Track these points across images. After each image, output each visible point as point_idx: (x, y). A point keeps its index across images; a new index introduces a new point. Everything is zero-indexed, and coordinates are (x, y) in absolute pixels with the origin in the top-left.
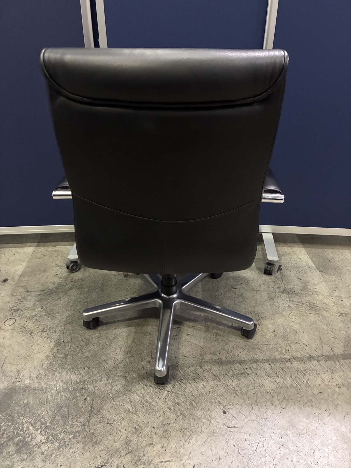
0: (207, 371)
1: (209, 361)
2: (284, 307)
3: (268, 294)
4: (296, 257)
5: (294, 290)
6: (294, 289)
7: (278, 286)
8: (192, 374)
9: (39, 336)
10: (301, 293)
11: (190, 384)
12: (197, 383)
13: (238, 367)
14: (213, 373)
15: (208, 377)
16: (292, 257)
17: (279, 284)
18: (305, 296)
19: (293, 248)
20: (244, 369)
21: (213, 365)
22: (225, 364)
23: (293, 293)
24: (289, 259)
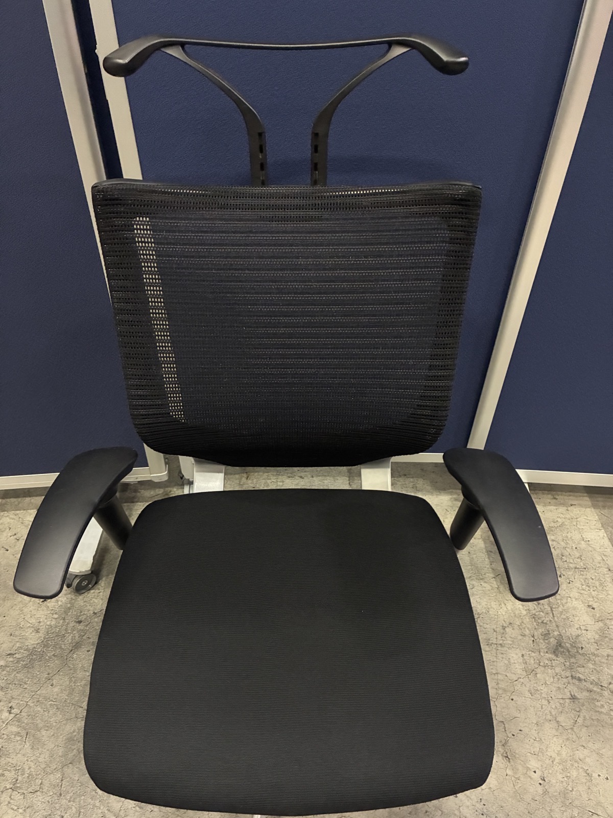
2: (562, 698)
3: (523, 656)
4: (576, 536)
5: (582, 644)
6: (581, 639)
7: (543, 630)
9: (7, 803)
10: (596, 652)
16: (569, 537)
17: (546, 623)
18: (605, 661)
19: (569, 508)
23: (580, 654)
24: (562, 543)
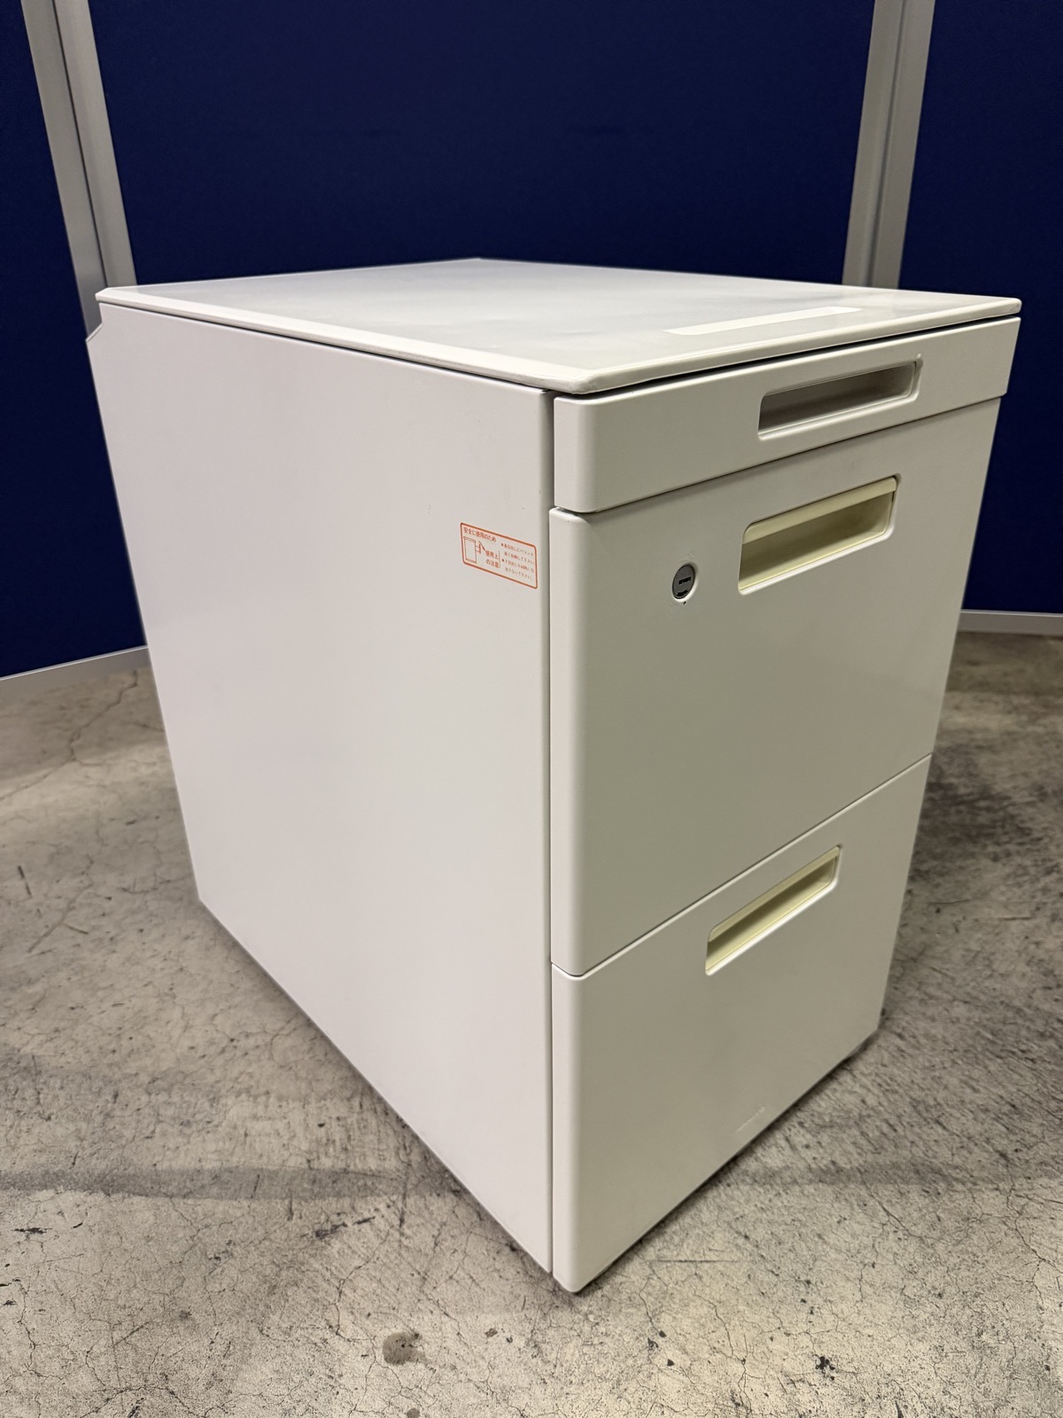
0: (977, 1142)
1: (979, 1183)
8: (1036, 1130)
11: (1026, 1095)
12: (1001, 1097)
13: (846, 1153)
14: (945, 1133)
15: (963, 1120)
20: (819, 1143)
21: (957, 1167)
22: (903, 1167)
